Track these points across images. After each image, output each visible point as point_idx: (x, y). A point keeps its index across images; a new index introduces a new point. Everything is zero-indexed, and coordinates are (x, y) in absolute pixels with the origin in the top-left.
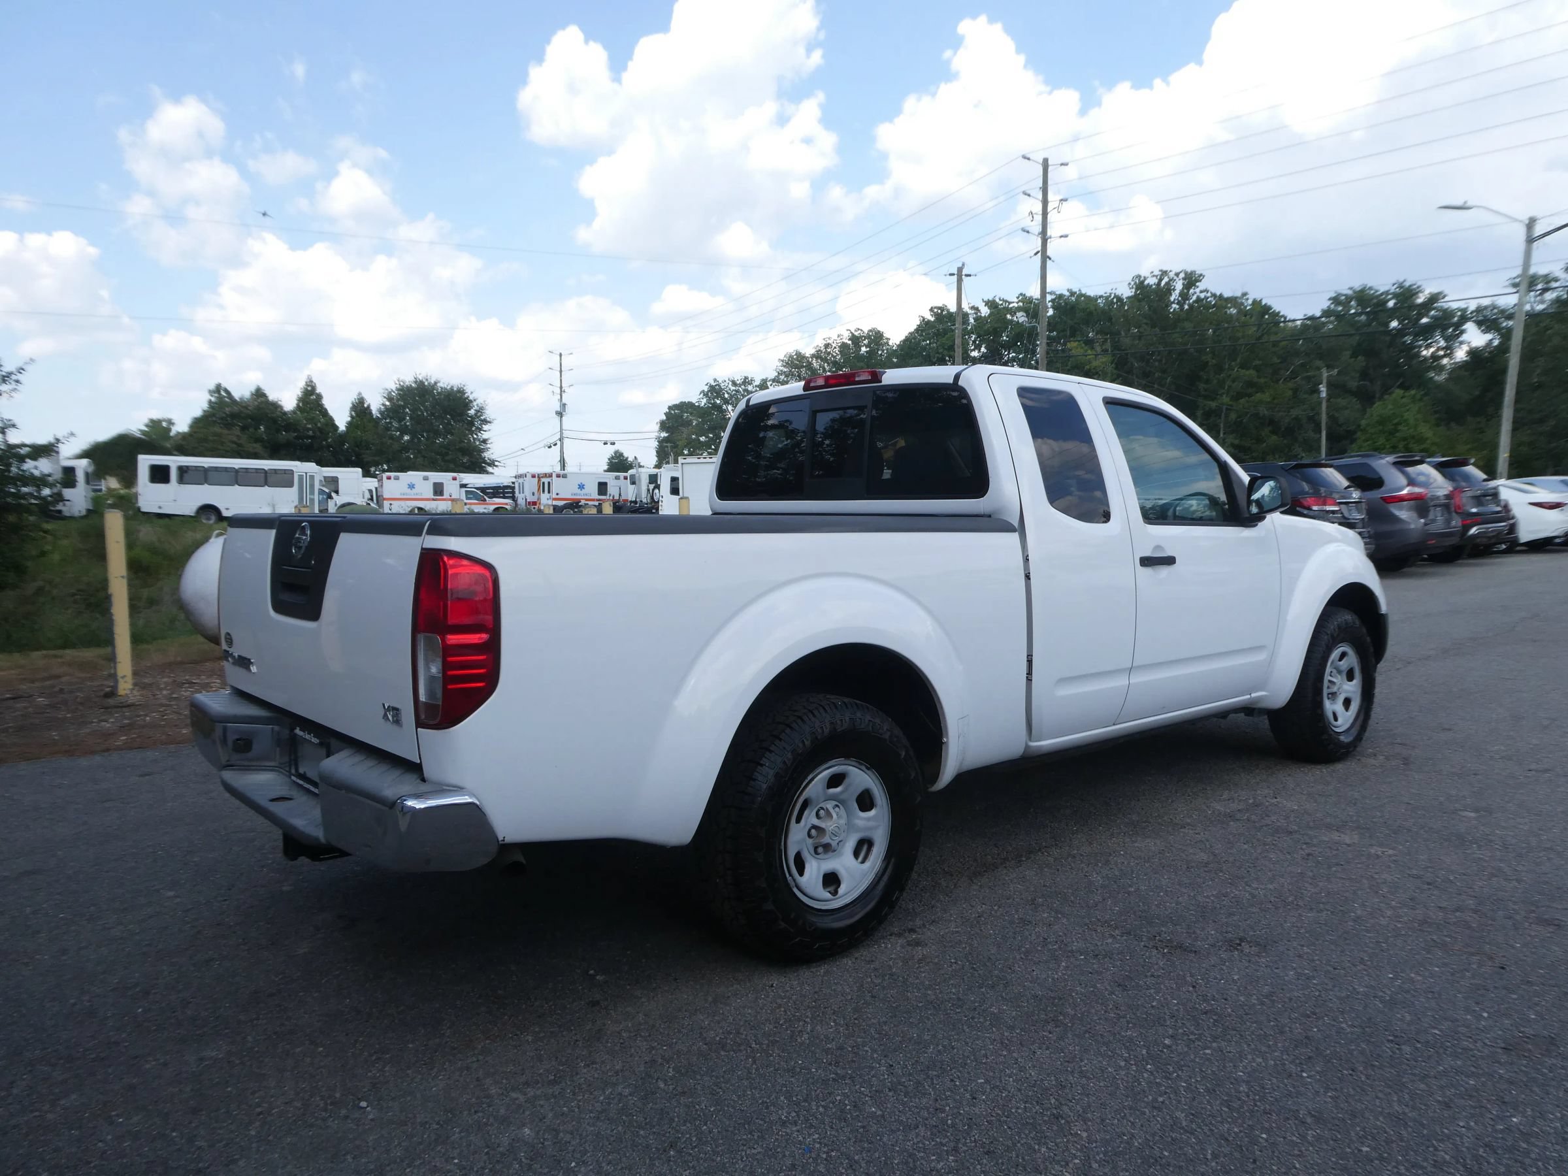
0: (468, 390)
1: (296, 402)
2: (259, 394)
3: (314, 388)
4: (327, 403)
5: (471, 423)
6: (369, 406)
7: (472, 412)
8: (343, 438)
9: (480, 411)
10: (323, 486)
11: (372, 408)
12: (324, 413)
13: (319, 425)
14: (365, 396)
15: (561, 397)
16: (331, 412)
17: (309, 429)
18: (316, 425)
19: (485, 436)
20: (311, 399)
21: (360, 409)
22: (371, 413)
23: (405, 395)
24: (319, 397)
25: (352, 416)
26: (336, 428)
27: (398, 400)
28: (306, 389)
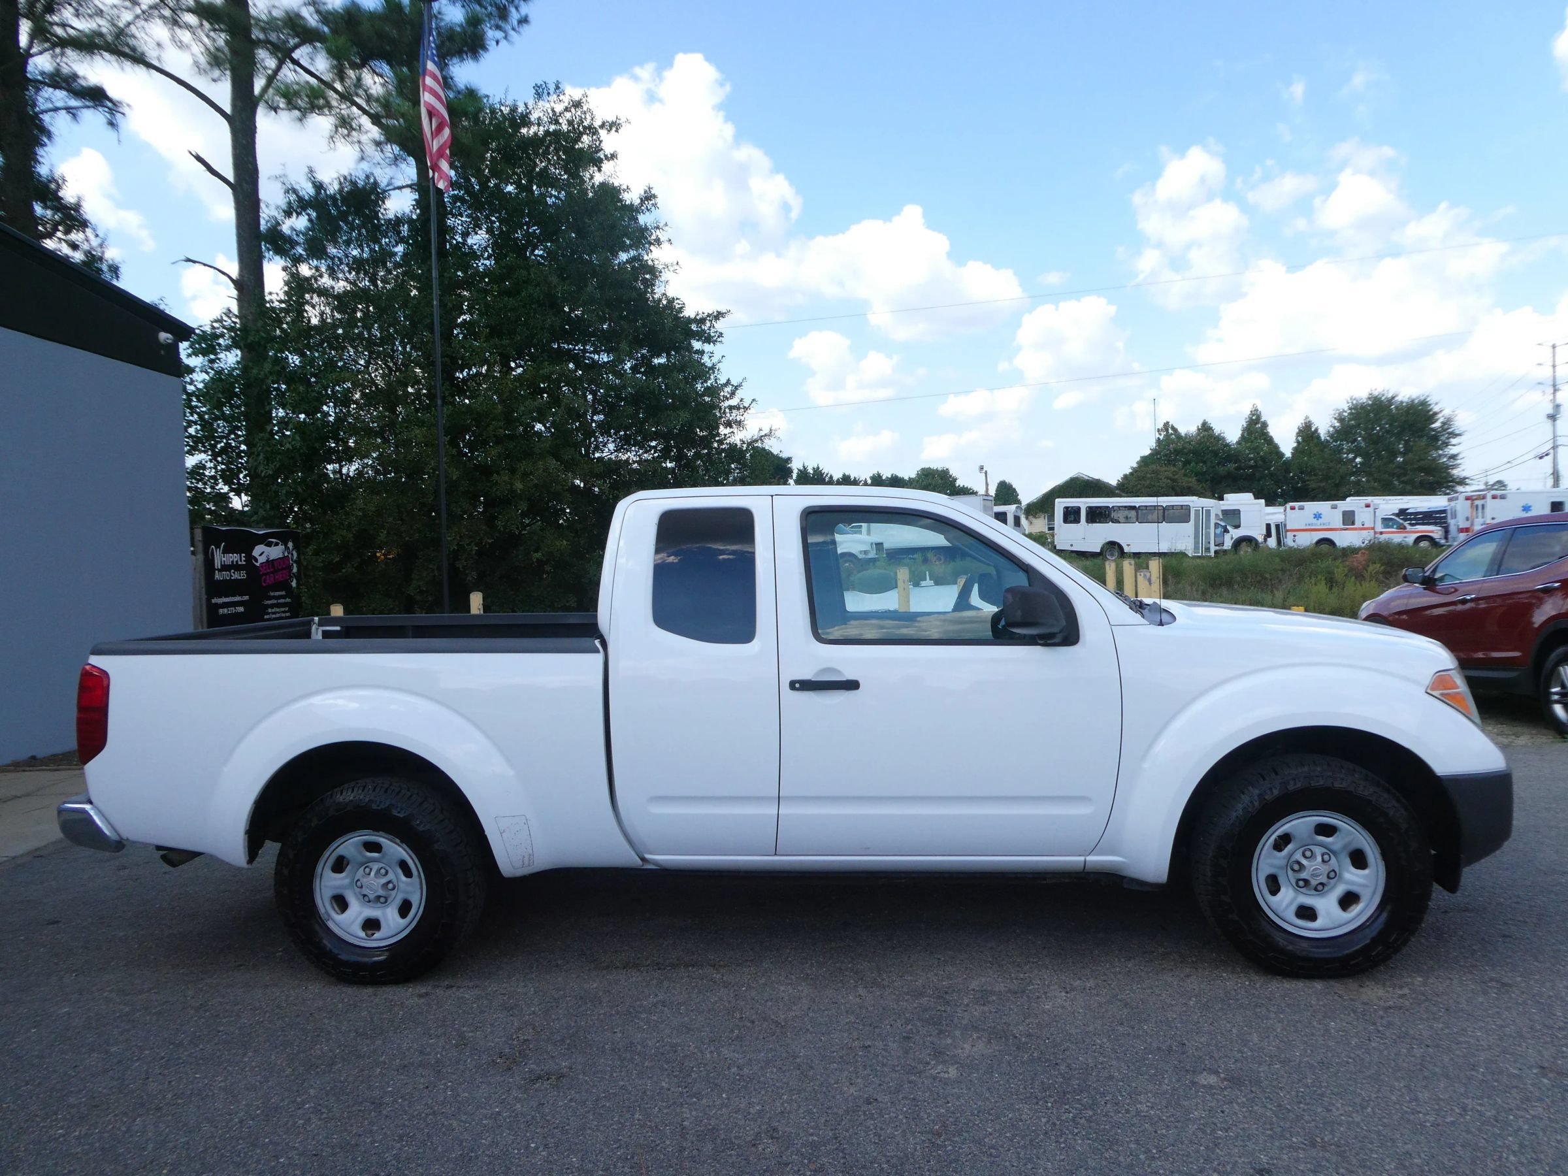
0: (1432, 400)
1: (1241, 432)
2: (1205, 428)
3: (1259, 417)
4: (1272, 431)
5: (1436, 438)
6: (1316, 430)
7: (1437, 425)
8: (1288, 463)
9: (1447, 423)
10: (1221, 520)
11: (1319, 431)
12: (1269, 440)
13: (1262, 454)
14: (1312, 419)
15: (1554, 397)
16: (1277, 440)
17: (1251, 459)
18: (1258, 454)
19: (1453, 450)
20: (1256, 428)
21: (1307, 434)
22: (1319, 437)
23: (1358, 413)
24: (1265, 425)
25: (1298, 442)
26: (1281, 455)
27: (1350, 420)
28: (1251, 419)
